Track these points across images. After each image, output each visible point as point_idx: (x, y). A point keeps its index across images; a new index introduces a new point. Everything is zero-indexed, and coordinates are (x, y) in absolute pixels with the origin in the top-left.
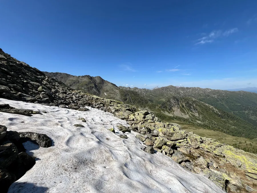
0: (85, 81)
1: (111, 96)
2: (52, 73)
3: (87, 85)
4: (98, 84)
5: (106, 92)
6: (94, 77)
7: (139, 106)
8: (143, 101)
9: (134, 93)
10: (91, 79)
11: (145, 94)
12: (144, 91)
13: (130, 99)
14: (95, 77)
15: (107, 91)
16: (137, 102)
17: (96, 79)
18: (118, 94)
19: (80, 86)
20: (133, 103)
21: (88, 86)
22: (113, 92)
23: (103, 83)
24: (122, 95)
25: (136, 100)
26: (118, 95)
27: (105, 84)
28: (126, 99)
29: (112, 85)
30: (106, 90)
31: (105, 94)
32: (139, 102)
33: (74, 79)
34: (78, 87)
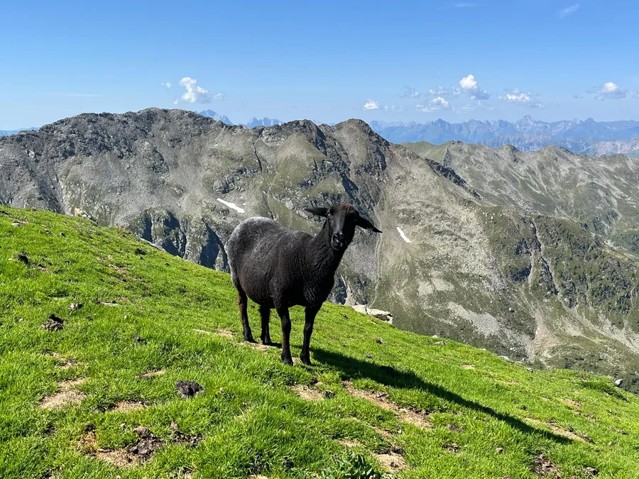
0: (293, 159)
1: (434, 249)
2: (128, 115)
3: (305, 184)
4: (358, 173)
5: (405, 221)
6: (331, 129)
7: (601, 318)
8: (626, 285)
9: (569, 237)
10: (323, 145)
11: (617, 192)
12: (610, 175)
13: (547, 268)
14: (339, 127)
15: (410, 218)
16: (588, 294)
17: (346, 138)
18: (472, 236)
19: (274, 190)
20: (566, 294)
21: (314, 191)
22: (444, 225)
23: (384, 167)
24: (497, 244)
25: (582, 279)
26: (473, 242)
27: (394, 172)
28: (525, 272)
29: (430, 175)
30: (404, 211)
31: (402, 234)
32: (602, 293)
33: (238, 147)
34: (265, 198)
